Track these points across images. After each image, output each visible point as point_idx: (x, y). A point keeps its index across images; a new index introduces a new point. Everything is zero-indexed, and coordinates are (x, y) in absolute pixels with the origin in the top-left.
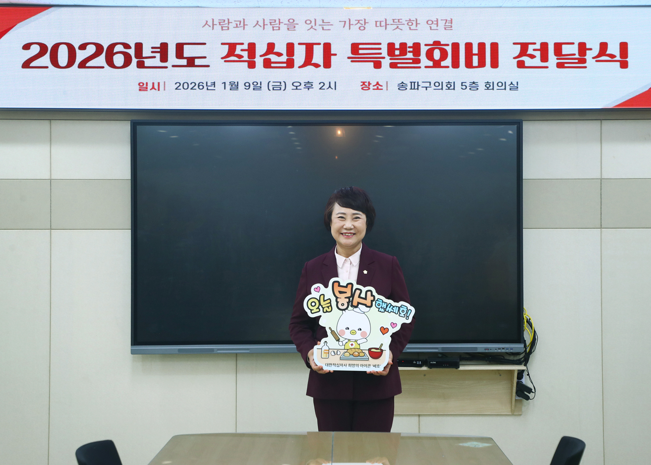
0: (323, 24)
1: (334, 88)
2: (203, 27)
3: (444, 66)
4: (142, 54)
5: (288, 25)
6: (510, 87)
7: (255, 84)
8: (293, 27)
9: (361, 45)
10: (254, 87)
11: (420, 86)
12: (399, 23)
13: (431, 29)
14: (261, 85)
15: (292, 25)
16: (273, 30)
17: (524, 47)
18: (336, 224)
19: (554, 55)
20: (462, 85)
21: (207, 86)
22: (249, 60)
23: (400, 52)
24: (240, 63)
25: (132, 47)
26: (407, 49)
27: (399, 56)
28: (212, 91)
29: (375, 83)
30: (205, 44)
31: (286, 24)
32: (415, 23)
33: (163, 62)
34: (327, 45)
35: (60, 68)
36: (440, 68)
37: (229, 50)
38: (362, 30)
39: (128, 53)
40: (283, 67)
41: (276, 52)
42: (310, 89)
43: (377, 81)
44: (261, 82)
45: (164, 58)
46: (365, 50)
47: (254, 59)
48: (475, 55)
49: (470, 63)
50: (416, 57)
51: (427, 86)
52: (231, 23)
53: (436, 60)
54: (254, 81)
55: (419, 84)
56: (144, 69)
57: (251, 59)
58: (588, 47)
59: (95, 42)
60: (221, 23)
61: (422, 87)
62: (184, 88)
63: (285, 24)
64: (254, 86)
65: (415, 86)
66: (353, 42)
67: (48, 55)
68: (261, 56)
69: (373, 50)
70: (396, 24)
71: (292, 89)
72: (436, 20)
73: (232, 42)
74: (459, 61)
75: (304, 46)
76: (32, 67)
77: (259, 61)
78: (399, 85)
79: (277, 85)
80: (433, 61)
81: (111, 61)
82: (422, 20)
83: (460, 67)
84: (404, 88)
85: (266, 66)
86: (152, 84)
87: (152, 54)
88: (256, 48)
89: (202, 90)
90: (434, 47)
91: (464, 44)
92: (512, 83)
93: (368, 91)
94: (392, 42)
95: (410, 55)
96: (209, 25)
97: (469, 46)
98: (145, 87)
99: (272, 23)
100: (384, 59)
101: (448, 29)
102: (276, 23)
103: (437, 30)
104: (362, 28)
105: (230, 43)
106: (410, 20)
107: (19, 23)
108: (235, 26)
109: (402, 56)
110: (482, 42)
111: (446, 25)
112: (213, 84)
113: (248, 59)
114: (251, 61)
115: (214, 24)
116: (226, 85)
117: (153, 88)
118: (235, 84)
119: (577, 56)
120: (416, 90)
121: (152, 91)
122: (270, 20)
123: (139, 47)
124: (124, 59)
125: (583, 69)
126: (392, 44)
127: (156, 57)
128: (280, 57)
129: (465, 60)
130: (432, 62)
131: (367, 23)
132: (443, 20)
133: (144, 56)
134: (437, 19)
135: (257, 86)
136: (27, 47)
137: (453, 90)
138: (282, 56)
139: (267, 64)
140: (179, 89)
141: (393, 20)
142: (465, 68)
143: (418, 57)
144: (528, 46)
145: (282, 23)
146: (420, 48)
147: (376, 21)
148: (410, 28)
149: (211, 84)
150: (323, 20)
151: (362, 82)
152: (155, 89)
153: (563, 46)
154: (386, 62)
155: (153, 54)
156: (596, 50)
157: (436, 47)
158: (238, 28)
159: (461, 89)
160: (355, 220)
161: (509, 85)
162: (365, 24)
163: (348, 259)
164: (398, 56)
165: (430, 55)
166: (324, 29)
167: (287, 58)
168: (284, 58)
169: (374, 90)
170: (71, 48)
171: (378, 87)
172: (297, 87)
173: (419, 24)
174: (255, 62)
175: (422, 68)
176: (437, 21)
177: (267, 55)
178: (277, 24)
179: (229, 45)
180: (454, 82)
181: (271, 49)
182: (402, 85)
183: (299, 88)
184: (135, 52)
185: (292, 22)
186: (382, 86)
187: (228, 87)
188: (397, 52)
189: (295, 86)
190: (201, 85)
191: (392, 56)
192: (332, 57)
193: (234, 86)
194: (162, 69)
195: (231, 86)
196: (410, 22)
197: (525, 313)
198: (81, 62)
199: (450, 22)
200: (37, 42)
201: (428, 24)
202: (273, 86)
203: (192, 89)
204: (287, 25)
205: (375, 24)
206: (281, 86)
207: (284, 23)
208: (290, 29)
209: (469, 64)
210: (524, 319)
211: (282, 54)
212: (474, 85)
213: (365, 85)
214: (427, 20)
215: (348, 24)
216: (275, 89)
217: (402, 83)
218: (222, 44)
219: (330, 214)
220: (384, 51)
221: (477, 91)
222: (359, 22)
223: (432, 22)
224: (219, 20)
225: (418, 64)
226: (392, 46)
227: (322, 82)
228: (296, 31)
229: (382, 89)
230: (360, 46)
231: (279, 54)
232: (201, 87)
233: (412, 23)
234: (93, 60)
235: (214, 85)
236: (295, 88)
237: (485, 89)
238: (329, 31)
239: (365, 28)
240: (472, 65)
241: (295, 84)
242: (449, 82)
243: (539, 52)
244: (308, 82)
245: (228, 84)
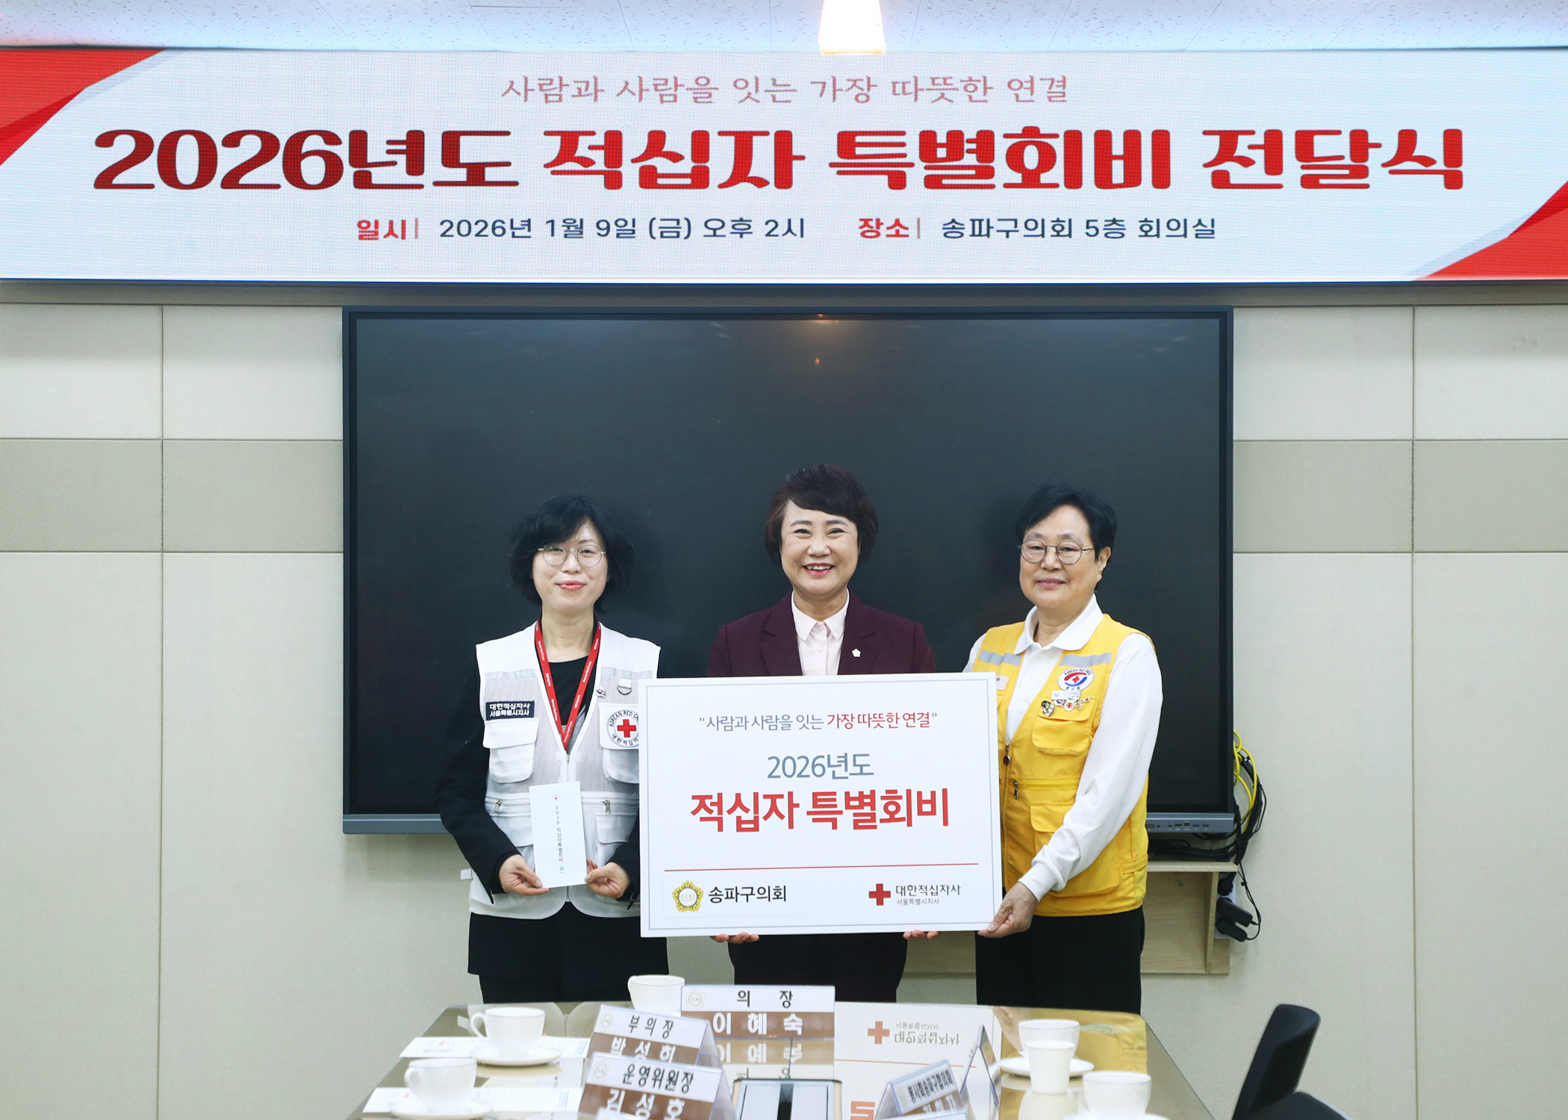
0: (775, 88)
1: (798, 233)
2: (503, 95)
3: (1048, 184)
4: (366, 155)
5: (695, 91)
6: (1197, 230)
7: (621, 223)
8: (707, 95)
9: (859, 135)
10: (619, 232)
11: (993, 227)
12: (946, 87)
13: (1017, 100)
14: (634, 226)
15: (705, 91)
16: (662, 101)
17: (1228, 140)
18: (791, 546)
19: (1295, 158)
20: (1088, 227)
21: (512, 228)
22: (607, 169)
23: (947, 151)
24: (586, 176)
25: (343, 141)
26: (963, 145)
27: (946, 161)
28: (524, 239)
29: (893, 223)
30: (507, 133)
31: (691, 89)
32: (983, 86)
33: (413, 175)
34: (784, 135)
35: (181, 188)
36: (1038, 187)
37: (561, 146)
38: (862, 102)
39: (333, 153)
40: (683, 185)
41: (667, 152)
42: (744, 235)
43: (897, 217)
44: (634, 220)
45: (416, 166)
46: (868, 148)
47: (619, 167)
48: (1118, 157)
49: (1106, 176)
50: (984, 164)
51: (1009, 229)
52: (567, 85)
53: (1029, 170)
54: (619, 218)
55: (991, 225)
56: (371, 190)
57: (612, 167)
58: (1371, 140)
59: (260, 130)
60: (545, 87)
61: (998, 231)
62: (461, 232)
63: (688, 89)
64: (618, 228)
65: (981, 228)
66: (842, 130)
67: (153, 159)
68: (634, 161)
69: (886, 146)
70: (940, 89)
71: (705, 236)
72: (1029, 79)
73: (568, 130)
74: (1081, 173)
75: (732, 139)
76: (118, 185)
77: (630, 172)
78: (947, 226)
79: (670, 226)
80: (1022, 173)
81: (296, 172)
82: (998, 80)
83: (1083, 185)
84: (956, 232)
85: (646, 183)
86: (388, 225)
87: (388, 155)
88: (623, 144)
89: (500, 238)
90: (1024, 142)
91: (1093, 133)
92: (1200, 222)
93: (876, 239)
94: (929, 129)
96: (516, 92)
97: (1103, 138)
98: (372, 232)
99: (659, 87)
100: (911, 168)
101: (1055, 99)
102: (668, 87)
103: (1030, 101)
104: (862, 98)
105: (565, 132)
106: (971, 79)
107: (89, 85)
108: (577, 94)
109: (953, 160)
110: (1132, 129)
111: (1053, 90)
112: (527, 223)
113: (605, 168)
114: (612, 171)
115: (529, 88)
116: (555, 227)
117: (391, 232)
118: (575, 224)
119: (1347, 161)
120: (983, 237)
121: (387, 239)
122: (654, 79)
123: (359, 139)
124: (326, 167)
125: (1362, 190)
126: (929, 134)
127: (398, 162)
128: (676, 164)
129: (1095, 170)
130: (1020, 175)
131: (872, 86)
132: (1045, 79)
133: (370, 160)
134: (1032, 78)
135: (625, 228)
136: (106, 140)
137: (1067, 237)
138: (682, 162)
139: (649, 179)
140: (449, 236)
141: (933, 80)
142: (1096, 187)
143: (987, 164)
144: (1237, 139)
145: (681, 85)
146: (994, 143)
147: (893, 83)
148: (970, 97)
149: (521, 223)
150: (774, 80)
151: (861, 220)
152: (396, 236)
153: (1317, 139)
154: (916, 174)
155: (391, 156)
156: (1390, 149)
157: (1030, 139)
158: (583, 98)
159: (1086, 235)
160: (832, 535)
161: (1194, 227)
162: (869, 89)
163: (822, 623)
164: (942, 162)
166: (777, 99)
167: (693, 164)
168: (686, 166)
169: (889, 238)
170: (206, 145)
171: (898, 231)
172: (715, 230)
173: (991, 88)
174: (621, 174)
175: (997, 188)
176: (1032, 81)
177: (647, 159)
178: (670, 89)
179: (562, 136)
180: (1070, 220)
181: (656, 145)
182: (953, 227)
183: (720, 234)
184: (350, 151)
185: (705, 85)
186: (907, 229)
187: (560, 230)
188: (942, 153)
189: (711, 229)
190: (500, 227)
191: (929, 162)
192: (795, 163)
193: (574, 229)
194: (411, 191)
195: (565, 228)
196: (970, 84)
197: (1237, 743)
198: (228, 173)
199: (1061, 84)
200: (129, 129)
201: (1011, 89)
202: (660, 228)
203: (477, 235)
204: (692, 91)
205: (892, 89)
206: (680, 228)
207: (686, 87)
208: (699, 100)
209: (1103, 180)
210: (1234, 757)
211: (681, 155)
212: (1114, 226)
213: (869, 226)
214: (1010, 79)
215: (831, 89)
216: (665, 234)
217: (953, 221)
218: (547, 133)
219: (778, 526)
220: (912, 151)
221: (1121, 239)
222: (854, 85)
223: (1021, 83)
224: (540, 79)
225: (988, 178)
226: (929, 138)
227: (771, 219)
228: (713, 104)
229: (907, 236)
230: (859, 139)
231: (675, 157)
232: (499, 231)
233: (976, 87)
234: (255, 170)
235: (529, 225)
236: (711, 232)
237: (1140, 236)
238: (788, 104)
239: (868, 97)
240: (1111, 181)
241: (710, 224)
242: (1058, 220)
243: (1261, 152)
244: (741, 220)
245: (559, 224)
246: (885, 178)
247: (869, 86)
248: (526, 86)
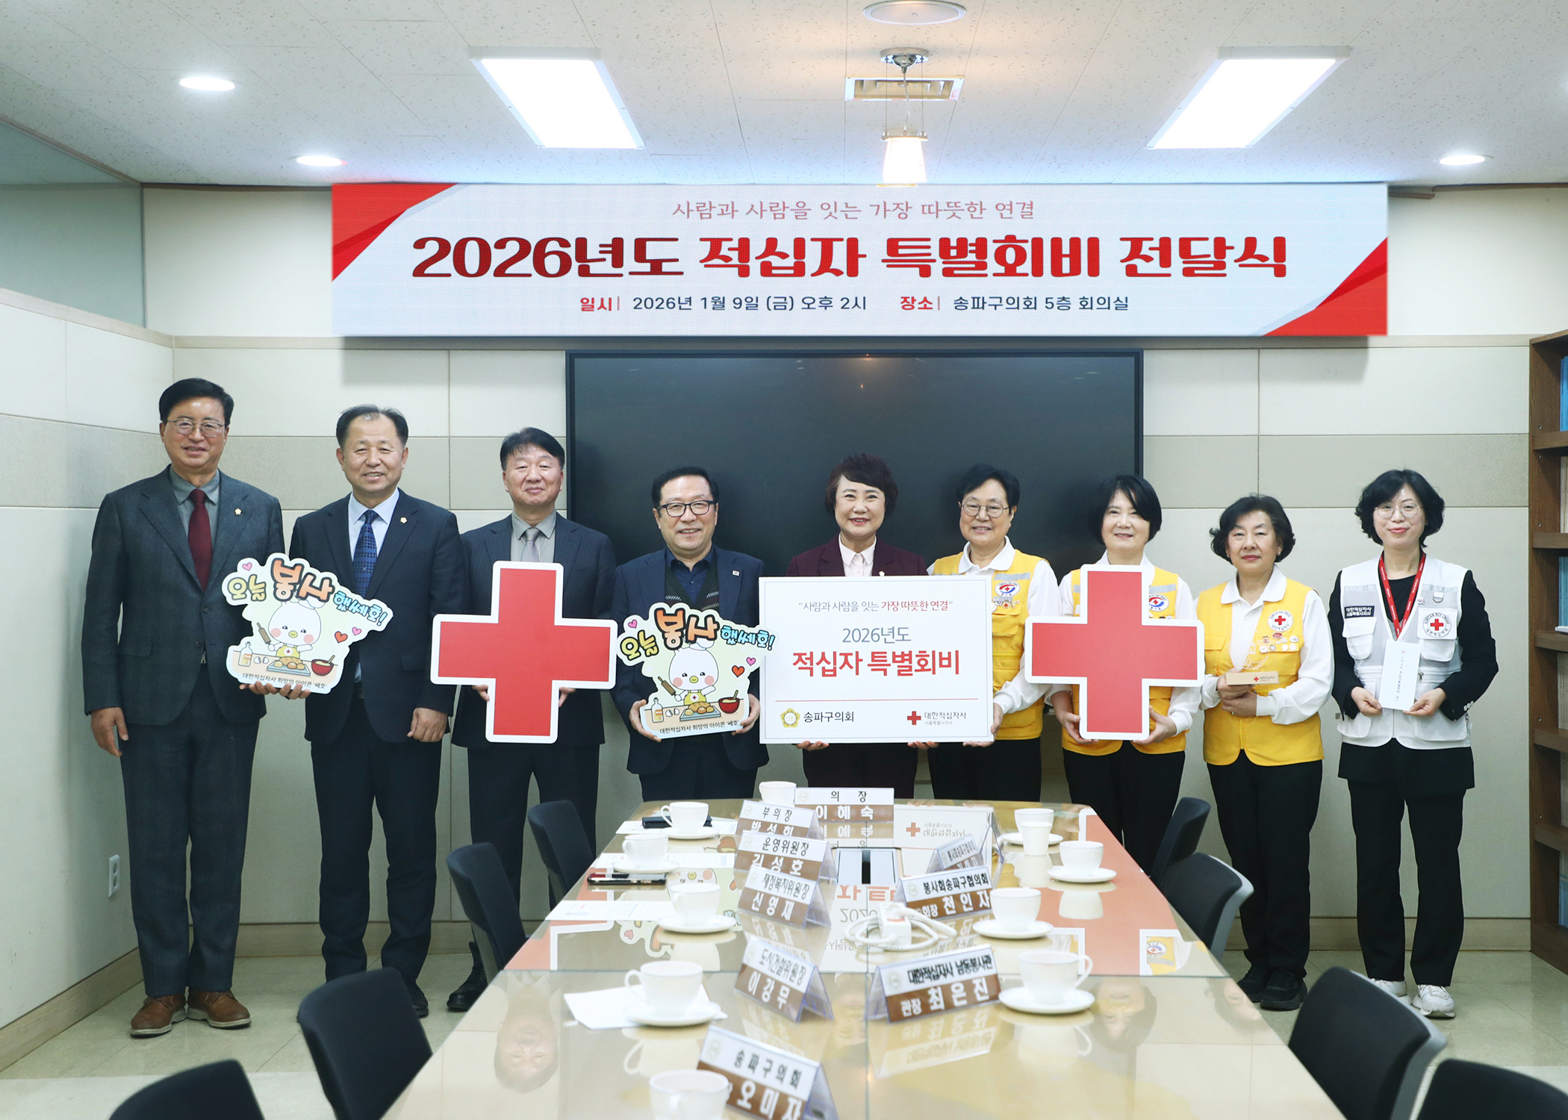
0: (847, 209)
1: (862, 307)
2: (673, 214)
3: (1021, 273)
4: (586, 254)
6: (1116, 304)
7: (749, 300)
8: (803, 214)
9: (901, 241)
10: (747, 306)
11: (986, 303)
12: (956, 208)
13: (1002, 217)
14: (757, 302)
15: (803, 211)
16: (775, 218)
17: (1136, 244)
18: (843, 505)
19: (1179, 256)
20: (1047, 303)
21: (679, 303)
23: (957, 252)
24: (727, 268)
25: (571, 245)
26: (967, 247)
27: (956, 258)
28: (687, 310)
29: (922, 299)
30: (676, 240)
31: (793, 210)
32: (980, 208)
33: (616, 267)
34: (853, 241)
35: (468, 276)
36: (1015, 275)
37: (711, 248)
38: (903, 220)
39: (565, 253)
40: (789, 274)
41: (778, 252)
42: (827, 308)
43: (925, 296)
44: (757, 298)
45: (618, 262)
46: (906, 250)
47: (747, 262)
48: (1066, 256)
49: (1058, 268)
50: (980, 260)
51: (997, 304)
52: (714, 207)
53: (1009, 264)
54: (747, 296)
55: (985, 301)
56: (589, 277)
57: (743, 262)
58: (1228, 244)
59: (519, 237)
60: (700, 209)
61: (989, 305)
62: (647, 306)
63: (791, 210)
64: (747, 303)
65: (979, 303)
66: (890, 237)
67: (450, 256)
68: (757, 258)
69: (918, 248)
70: (952, 210)
71: (802, 308)
72: (1010, 203)
73: (715, 237)
74: (1042, 266)
75: (820, 243)
76: (427, 274)
77: (755, 265)
78: (957, 302)
79: (780, 302)
80: (1005, 266)
81: (541, 265)
82: (989, 204)
83: (1043, 274)
84: (963, 306)
85: (764, 272)
86: (600, 301)
87: (600, 254)
88: (750, 247)
89: (672, 309)
90: (1004, 246)
91: (1051, 239)
92: (1118, 299)
93: (912, 310)
94: (946, 237)
95: (972, 257)
96: (682, 212)
97: (1056, 243)
98: (590, 305)
99: (773, 209)
100: (934, 263)
101: (1026, 216)
102: (779, 208)
103: (1010, 218)
104: (903, 216)
105: (713, 239)
106: (972, 203)
107: (407, 209)
108: (721, 213)
109: (961, 258)
110: (1075, 237)
111: (1024, 210)
112: (688, 298)
113: (739, 263)
114: (743, 265)
115: (690, 211)
116: (707, 302)
117: (602, 306)
118: (720, 301)
119: (1212, 258)
120: (980, 309)
121: (600, 310)
122: (770, 204)
123: (582, 243)
124: (561, 262)
125: (1221, 277)
126: (946, 240)
127: (607, 259)
128: (784, 260)
129: (1051, 264)
130: (1003, 268)
131: (910, 209)
132: (1020, 203)
133: (588, 258)
134: (1012, 203)
135: (751, 303)
136: (420, 244)
137: (1034, 309)
138: (788, 259)
139: (767, 270)
140: (639, 308)
141: (948, 203)
142: (1051, 276)
143: (983, 260)
144: (1142, 243)
145: (787, 207)
146: (987, 246)
147: (922, 206)
148: (972, 215)
149: (685, 300)
150: (847, 204)
151: (902, 298)
152: (605, 309)
153: (1193, 243)
154: (937, 267)
155: (602, 254)
157: (1010, 244)
158: (725, 216)
159: (1045, 308)
160: (869, 499)
161: (1114, 302)
162: (907, 210)
163: (859, 554)
164: (954, 259)
165: (1000, 257)
166: (849, 217)
167: (795, 260)
168: (790, 261)
169: (920, 310)
170: (483, 245)
171: (925, 305)
172: (809, 304)
173: (985, 209)
174: (749, 267)
175: (988, 276)
176: (1011, 205)
177: (765, 257)
178: (781, 211)
179: (711, 241)
180: (1035, 298)
181: (771, 248)
182: (961, 303)
183: (812, 307)
184: (576, 251)
185: (803, 207)
186: (931, 304)
187: (710, 305)
188: (953, 253)
189: (807, 304)
190: (671, 302)
191: (945, 259)
192: (860, 259)
193: (719, 304)
194: (615, 278)
195: (713, 303)
196: (972, 207)
198: (499, 266)
199: (1029, 206)
200: (435, 237)
201: (998, 209)
202: (774, 303)
203: (657, 308)
204: (795, 211)
205: (921, 210)
206: (787, 303)
207: (790, 208)
208: (799, 217)
209: (1057, 271)
211: (787, 254)
212: (1064, 302)
213: (907, 302)
214: (997, 203)
215: (883, 210)
216: (777, 307)
217: (961, 298)
218: (702, 240)
219: (834, 492)
220: (935, 251)
221: (1068, 310)
223: (1004, 206)
224: (697, 204)
225: (983, 269)
226: (945, 243)
227: (845, 297)
228: (808, 220)
229: (931, 308)
230: (901, 243)
231: (784, 256)
232: (671, 305)
233: (975, 209)
234: (515, 264)
235: (690, 301)
236: (806, 306)
237: (1080, 308)
238: (855, 220)
239: (907, 215)
240: (1062, 272)
241: (806, 301)
242: (1028, 298)
243: (1158, 252)
244: (826, 297)
245: (709, 300)
246: (918, 269)
247: (907, 208)
248: (688, 208)
